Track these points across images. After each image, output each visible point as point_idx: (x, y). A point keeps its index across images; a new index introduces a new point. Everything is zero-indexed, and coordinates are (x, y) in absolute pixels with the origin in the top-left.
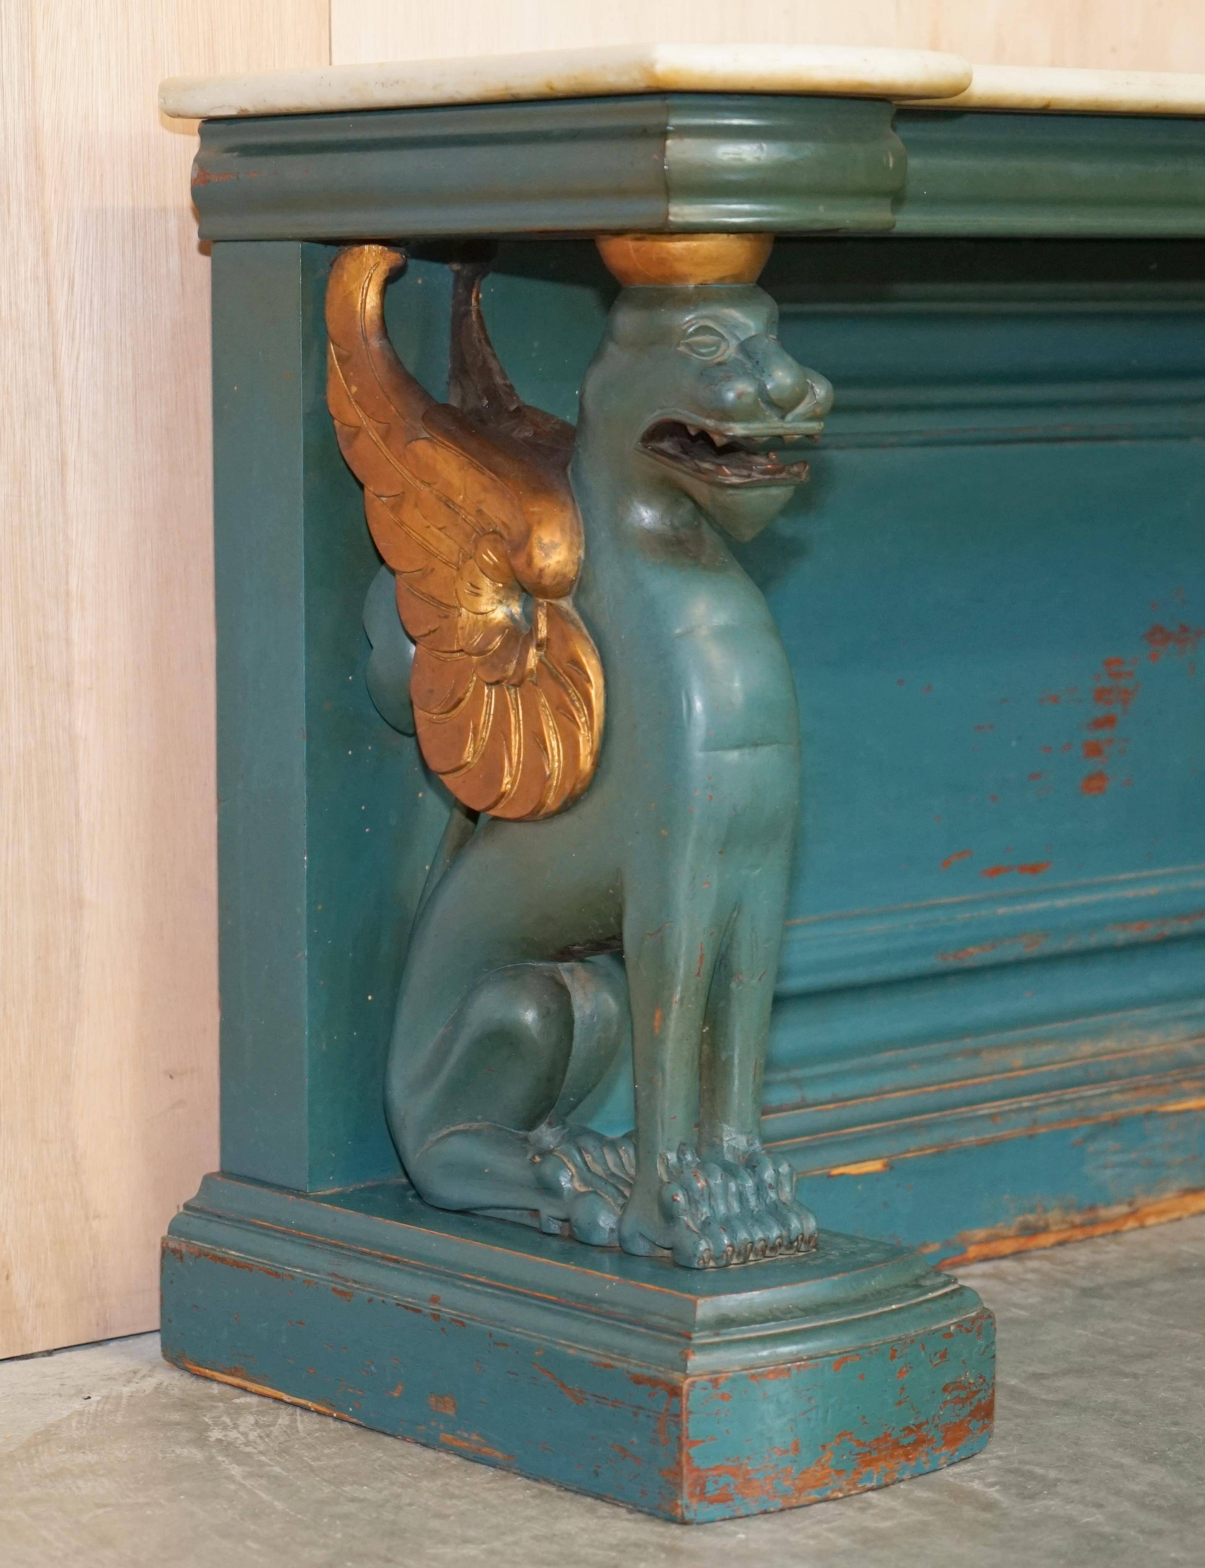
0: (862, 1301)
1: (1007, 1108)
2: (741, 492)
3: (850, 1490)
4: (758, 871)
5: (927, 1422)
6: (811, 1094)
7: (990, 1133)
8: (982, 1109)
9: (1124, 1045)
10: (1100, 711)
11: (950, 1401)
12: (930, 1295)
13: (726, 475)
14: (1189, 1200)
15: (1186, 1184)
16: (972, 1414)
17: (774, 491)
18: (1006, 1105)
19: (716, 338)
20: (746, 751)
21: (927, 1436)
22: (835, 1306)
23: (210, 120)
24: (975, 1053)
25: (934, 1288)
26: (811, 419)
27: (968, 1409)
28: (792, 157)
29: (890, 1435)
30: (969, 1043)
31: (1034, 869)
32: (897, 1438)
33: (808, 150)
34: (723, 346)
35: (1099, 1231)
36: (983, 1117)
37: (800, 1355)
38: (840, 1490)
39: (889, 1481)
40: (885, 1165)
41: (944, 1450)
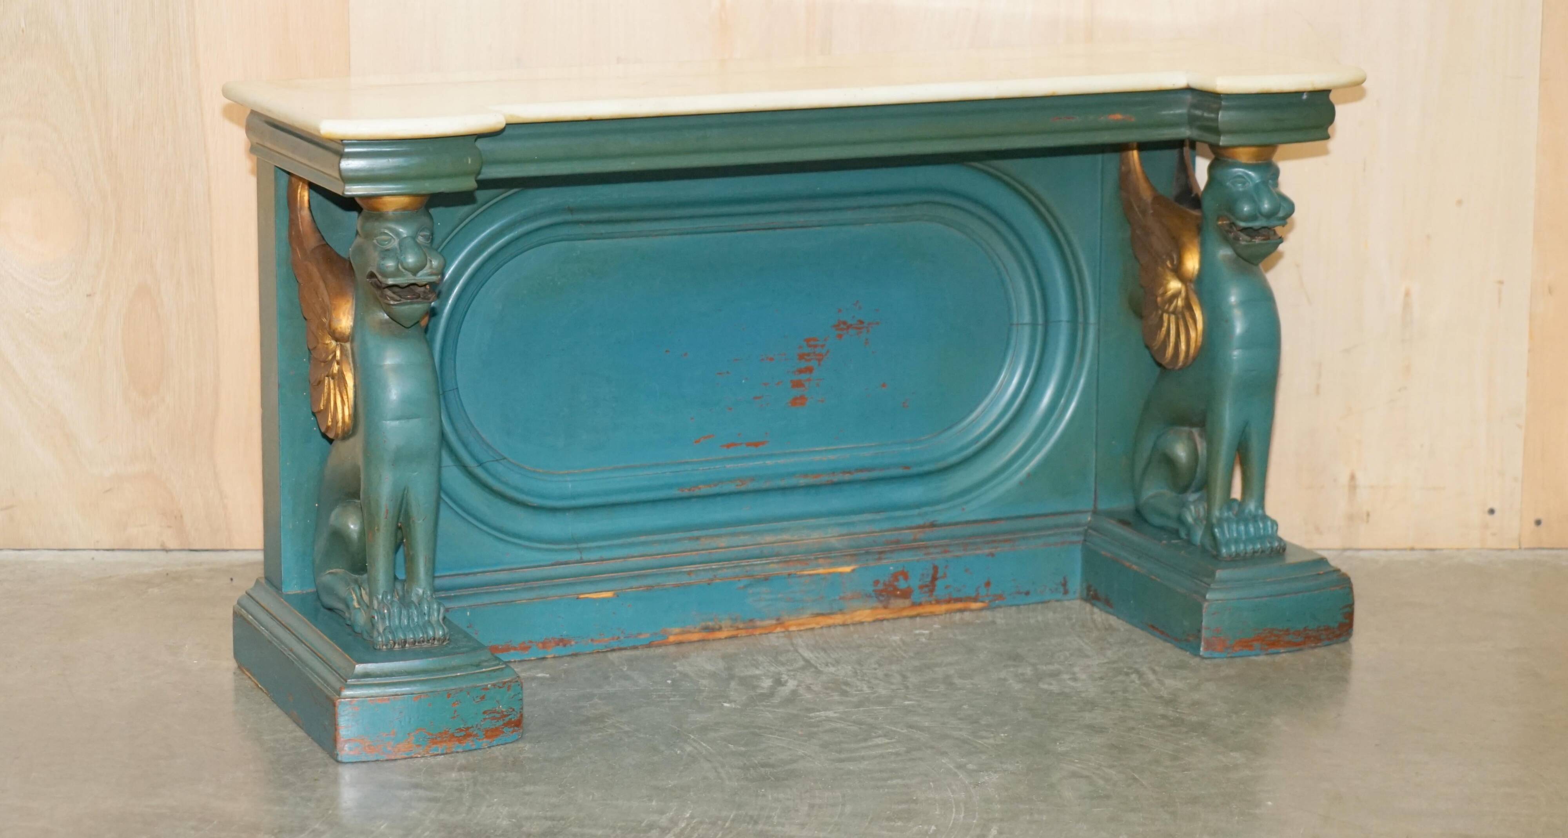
0: (444, 670)
1: (701, 568)
2: (397, 307)
3: (425, 754)
4: (416, 474)
5: (472, 727)
6: (586, 556)
7: (685, 579)
8: (684, 568)
9: (796, 537)
10: (803, 364)
11: (489, 718)
12: (484, 670)
13: (388, 300)
14: (819, 619)
15: (816, 610)
16: (505, 725)
17: (416, 306)
18: (701, 567)
19: (390, 237)
20: (403, 421)
21: (472, 733)
22: (425, 672)
23: (253, 113)
24: (698, 538)
25: (486, 667)
26: (432, 274)
27: (501, 723)
28: (405, 164)
29: (448, 731)
30: (696, 533)
31: (757, 445)
32: (453, 733)
33: (415, 160)
34: (393, 241)
35: (757, 632)
36: (684, 572)
37: (397, 693)
38: (419, 754)
39: (448, 752)
40: (614, 594)
41: (485, 740)
